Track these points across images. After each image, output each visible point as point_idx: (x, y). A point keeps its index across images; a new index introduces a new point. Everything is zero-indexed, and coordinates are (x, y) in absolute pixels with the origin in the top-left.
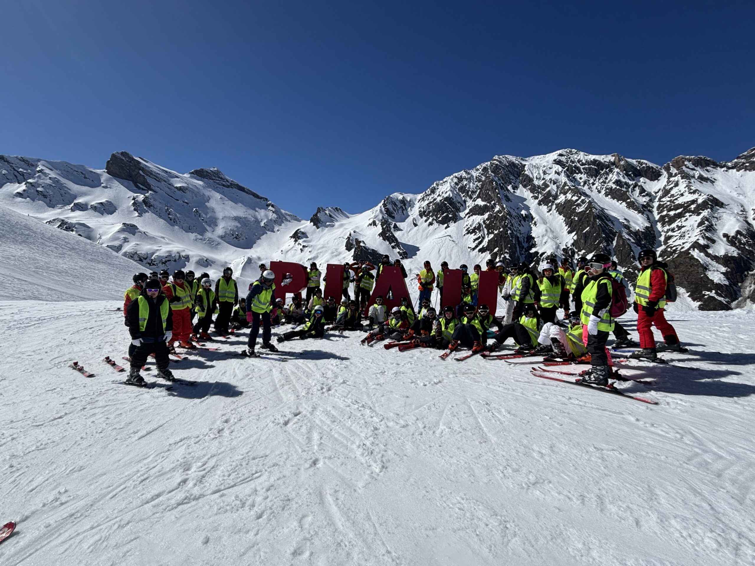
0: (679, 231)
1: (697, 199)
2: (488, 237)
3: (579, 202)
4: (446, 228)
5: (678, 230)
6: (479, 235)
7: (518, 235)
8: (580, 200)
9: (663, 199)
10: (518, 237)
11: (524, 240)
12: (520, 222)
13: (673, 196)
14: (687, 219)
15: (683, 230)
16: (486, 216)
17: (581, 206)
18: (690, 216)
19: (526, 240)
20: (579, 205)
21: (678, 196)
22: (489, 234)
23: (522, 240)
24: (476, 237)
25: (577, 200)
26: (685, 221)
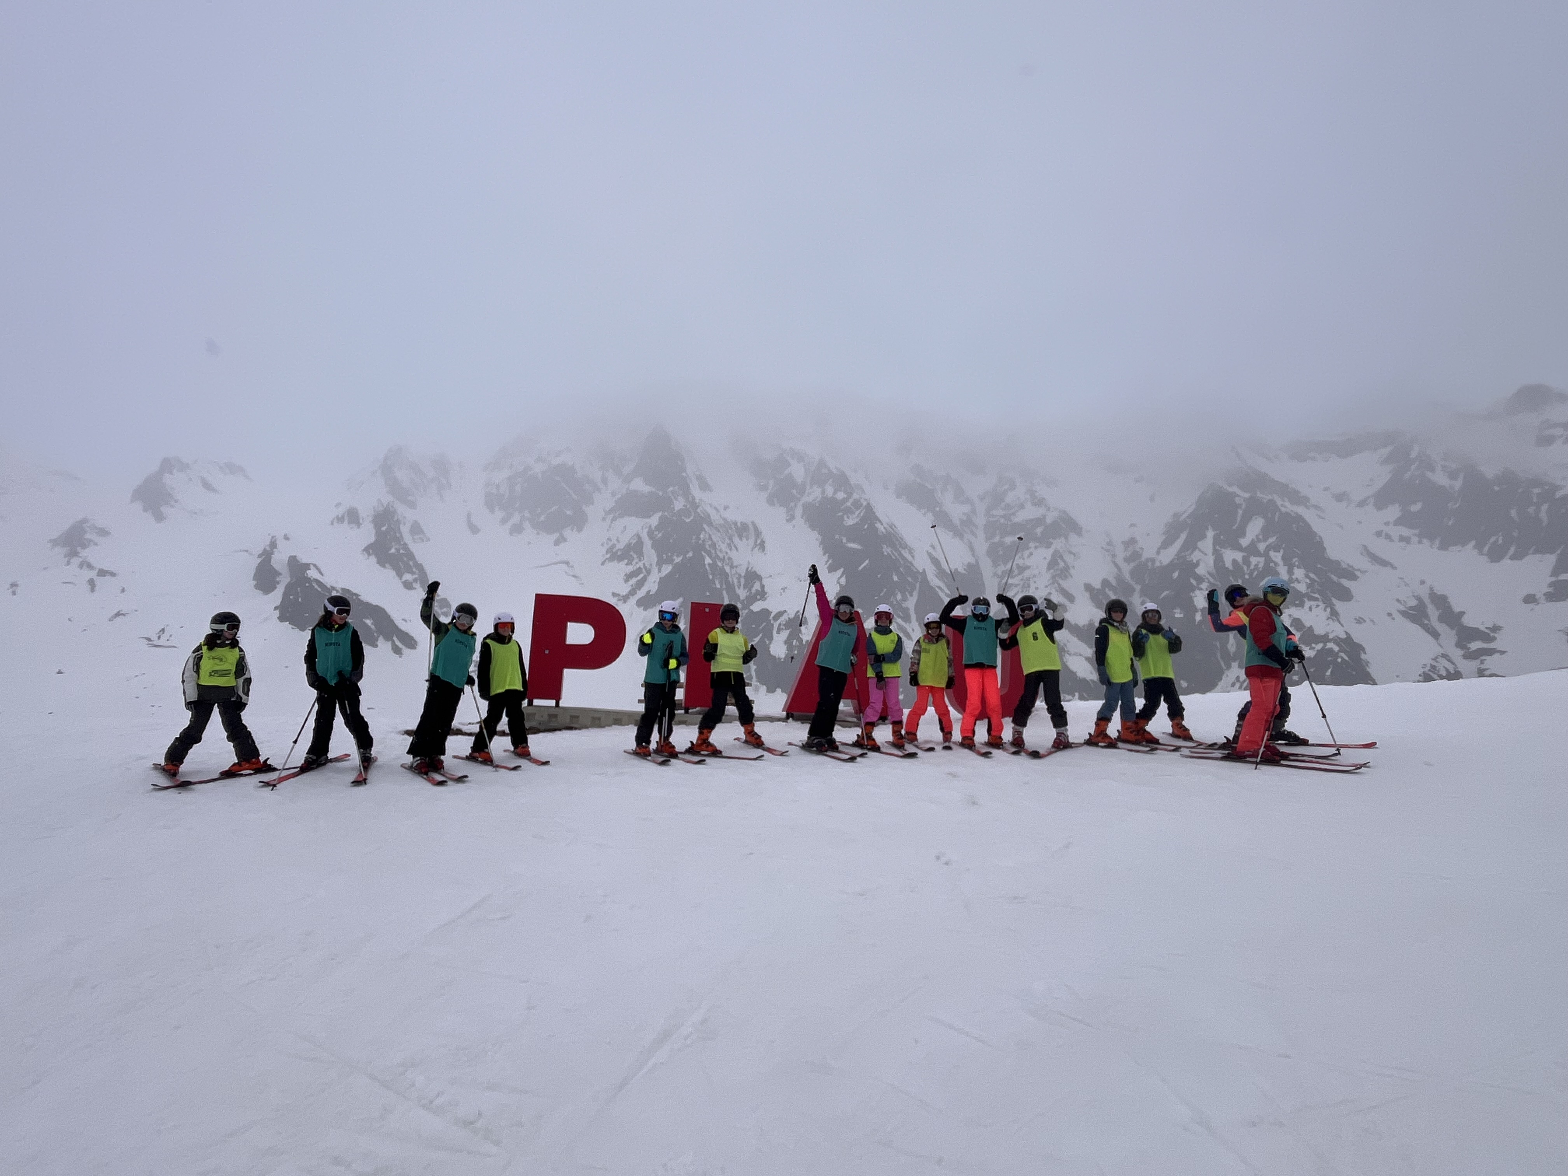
0: (1020, 577)
1: (1044, 517)
2: (659, 571)
3: (849, 504)
4: (557, 543)
5: (1019, 574)
6: (637, 565)
7: (727, 569)
8: (851, 501)
9: (995, 512)
10: (727, 575)
11: (739, 582)
12: (731, 539)
13: (1008, 507)
14: (1031, 554)
15: (1027, 574)
16: (654, 520)
17: (853, 513)
18: (1036, 547)
19: (742, 581)
20: (848, 511)
21: (1016, 508)
22: (660, 564)
23: (736, 581)
24: (630, 568)
25: (845, 500)
26: (1029, 557)
